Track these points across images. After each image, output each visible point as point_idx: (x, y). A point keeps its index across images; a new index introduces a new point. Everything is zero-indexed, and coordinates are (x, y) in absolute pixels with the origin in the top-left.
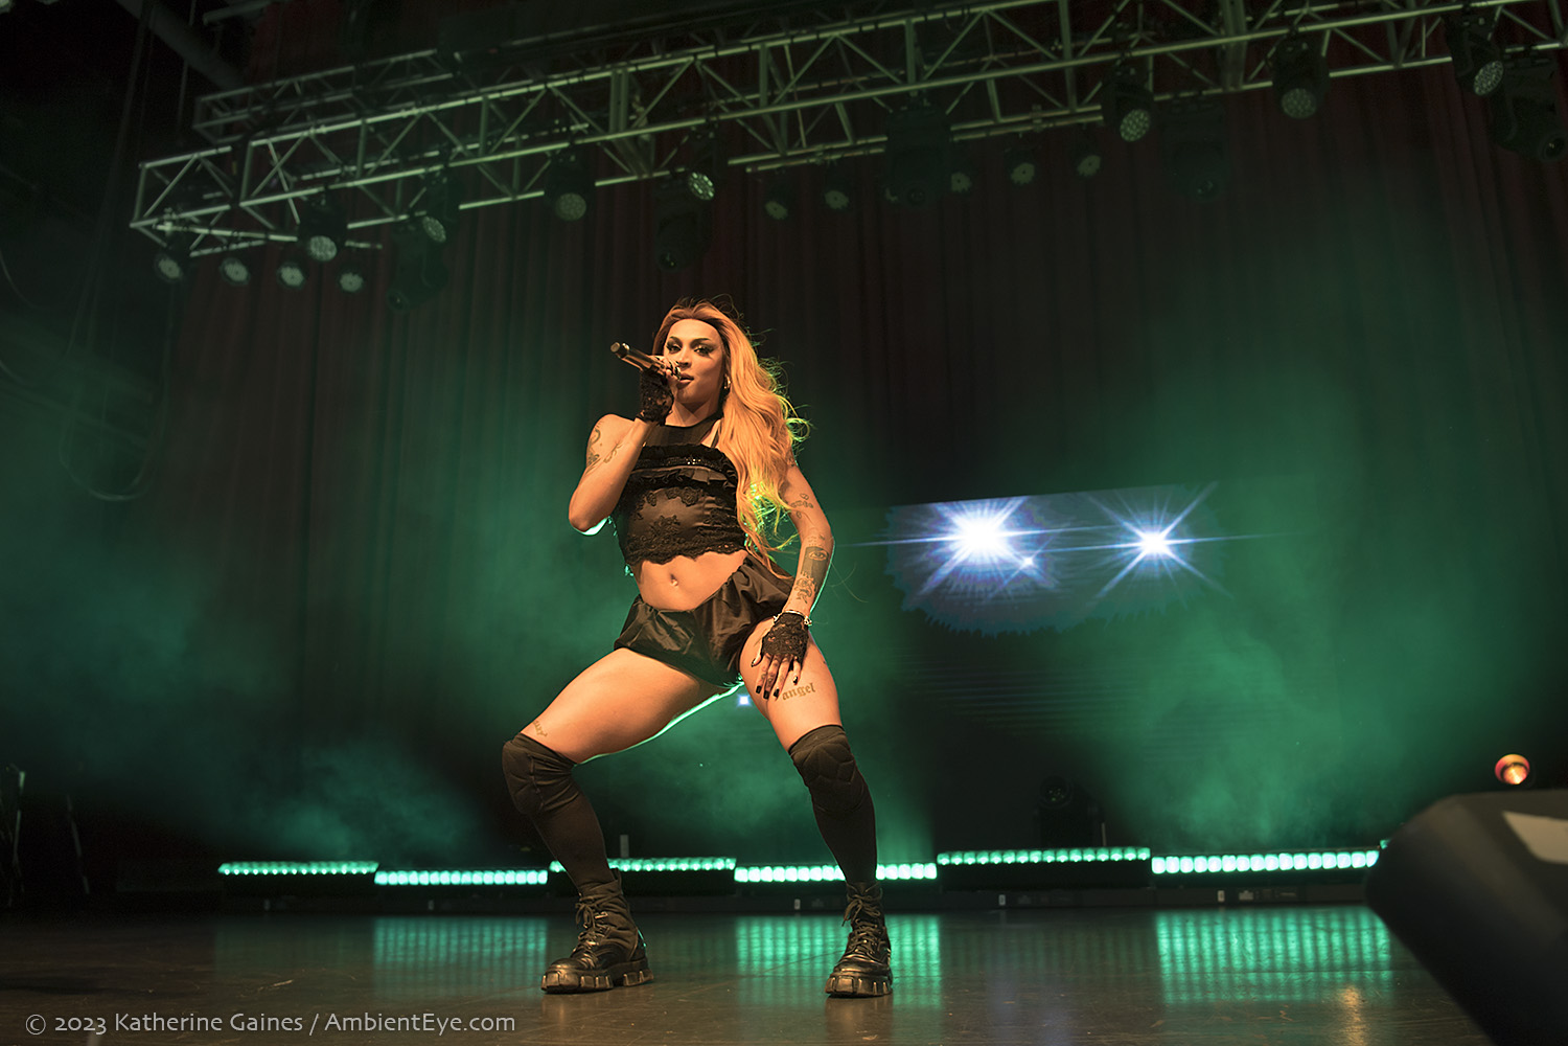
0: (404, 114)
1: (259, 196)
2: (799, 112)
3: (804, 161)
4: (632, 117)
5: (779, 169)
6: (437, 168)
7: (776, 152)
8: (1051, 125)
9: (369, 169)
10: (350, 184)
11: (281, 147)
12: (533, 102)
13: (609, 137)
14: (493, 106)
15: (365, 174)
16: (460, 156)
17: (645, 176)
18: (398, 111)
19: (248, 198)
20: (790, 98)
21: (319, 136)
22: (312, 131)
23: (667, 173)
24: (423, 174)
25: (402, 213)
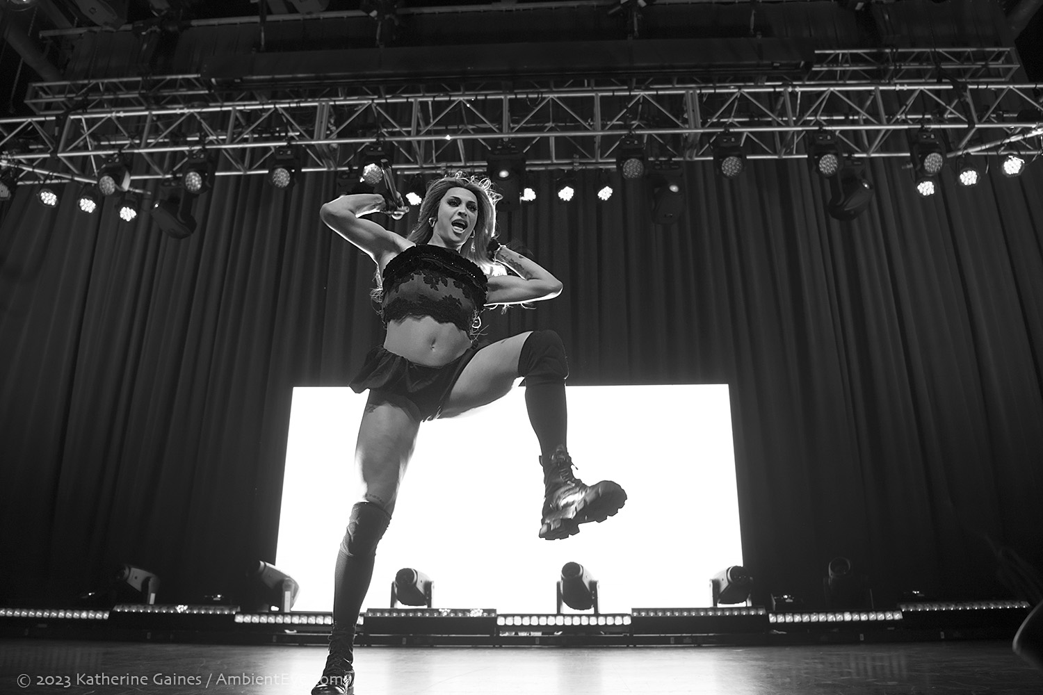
0: (178, 111)
1: (71, 151)
2: (433, 142)
3: (434, 172)
4: (328, 132)
5: (417, 174)
6: (197, 148)
7: (417, 164)
8: (584, 167)
9: (151, 143)
10: (136, 151)
11: (91, 122)
12: (266, 115)
13: (313, 143)
14: (238, 114)
15: (147, 146)
16: (211, 142)
17: (332, 169)
18: (175, 109)
19: (63, 151)
20: (428, 133)
21: (118, 118)
22: (114, 114)
23: (347, 169)
24: (188, 150)
25: (168, 173)
